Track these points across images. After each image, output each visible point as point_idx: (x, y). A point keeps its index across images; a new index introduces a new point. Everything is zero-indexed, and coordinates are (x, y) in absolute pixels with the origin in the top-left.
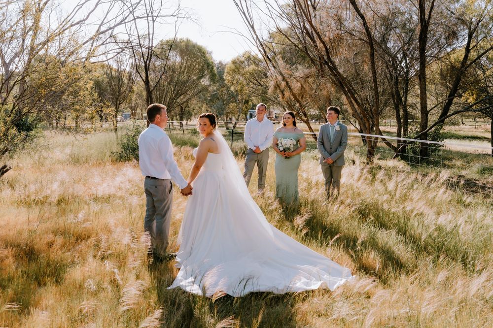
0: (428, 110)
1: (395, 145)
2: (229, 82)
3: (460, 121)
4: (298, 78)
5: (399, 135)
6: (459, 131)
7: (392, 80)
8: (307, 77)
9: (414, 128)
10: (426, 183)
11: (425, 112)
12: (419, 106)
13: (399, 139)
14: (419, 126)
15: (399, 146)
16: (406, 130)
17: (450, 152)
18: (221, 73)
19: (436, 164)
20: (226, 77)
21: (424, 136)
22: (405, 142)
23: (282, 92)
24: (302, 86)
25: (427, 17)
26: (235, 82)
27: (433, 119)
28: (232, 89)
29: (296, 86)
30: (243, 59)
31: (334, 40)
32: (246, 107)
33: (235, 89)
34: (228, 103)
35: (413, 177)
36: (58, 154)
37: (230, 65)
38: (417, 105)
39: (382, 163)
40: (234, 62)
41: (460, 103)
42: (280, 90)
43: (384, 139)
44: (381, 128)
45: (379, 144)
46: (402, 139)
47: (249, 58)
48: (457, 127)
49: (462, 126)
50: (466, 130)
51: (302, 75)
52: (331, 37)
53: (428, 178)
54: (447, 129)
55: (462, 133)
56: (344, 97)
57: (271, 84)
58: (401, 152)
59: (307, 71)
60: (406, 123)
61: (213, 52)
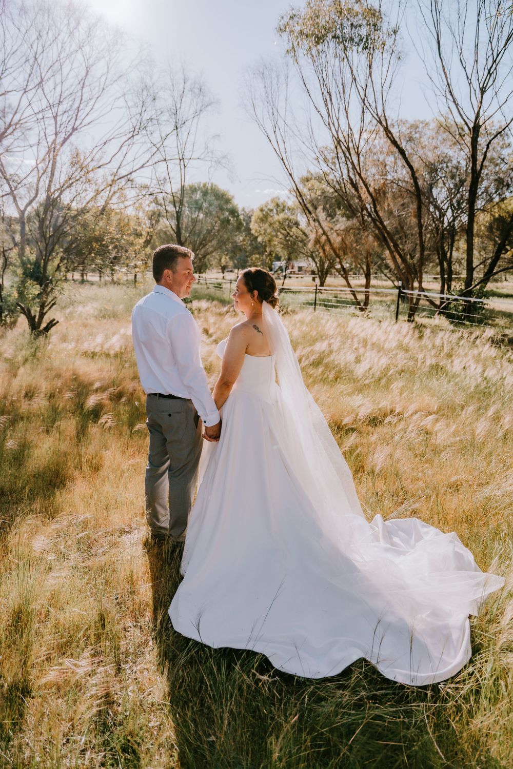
0: (474, 266)
1: (438, 303)
2: (256, 231)
3: (503, 278)
4: (339, 231)
5: (442, 292)
6: (503, 288)
7: (437, 235)
8: (347, 230)
9: (457, 286)
10: (472, 340)
11: (470, 269)
12: (465, 263)
13: (442, 296)
14: (463, 284)
15: (442, 303)
16: (449, 287)
17: (492, 311)
18: (248, 222)
19: (480, 322)
20: (254, 226)
21: (469, 294)
22: (448, 299)
23: (323, 247)
24: (342, 239)
25: (478, 167)
26: (263, 232)
27: (478, 275)
28: (260, 239)
29: (336, 240)
30: (271, 206)
31: (379, 190)
32: (270, 260)
33: (263, 239)
34: (251, 254)
35: (458, 335)
36: (89, 309)
37: (257, 214)
38: (463, 261)
39: (425, 321)
40: (262, 210)
41: (505, 258)
42: (320, 244)
43: (425, 296)
44: (424, 285)
45: (421, 302)
46: (445, 296)
47: (277, 205)
48: (499, 284)
49: (505, 283)
50: (509, 288)
51: (343, 227)
52: (376, 188)
53: (474, 336)
54: (490, 286)
55: (505, 291)
56: (387, 252)
58: (444, 309)
59: (349, 223)
60: (450, 279)
61: (235, 197)
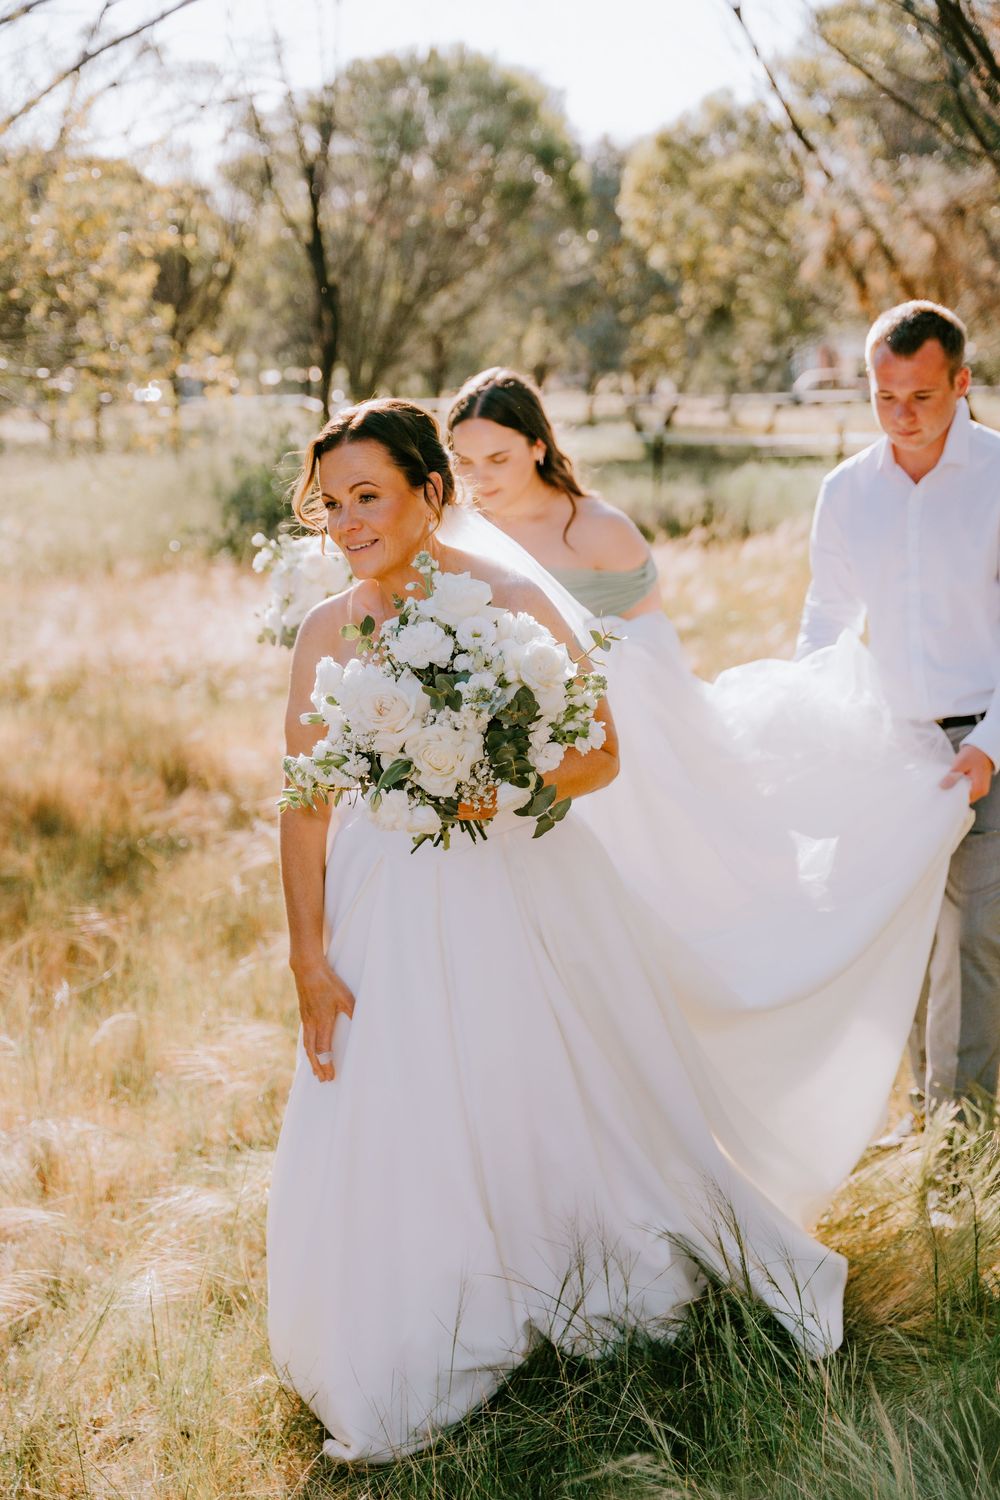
2: (642, 228)
18: (607, 189)
23: (859, 277)
26: (668, 228)
28: (655, 258)
30: (701, 126)
33: (668, 258)
40: (665, 143)
42: (850, 264)
47: (727, 123)
57: (816, 240)
